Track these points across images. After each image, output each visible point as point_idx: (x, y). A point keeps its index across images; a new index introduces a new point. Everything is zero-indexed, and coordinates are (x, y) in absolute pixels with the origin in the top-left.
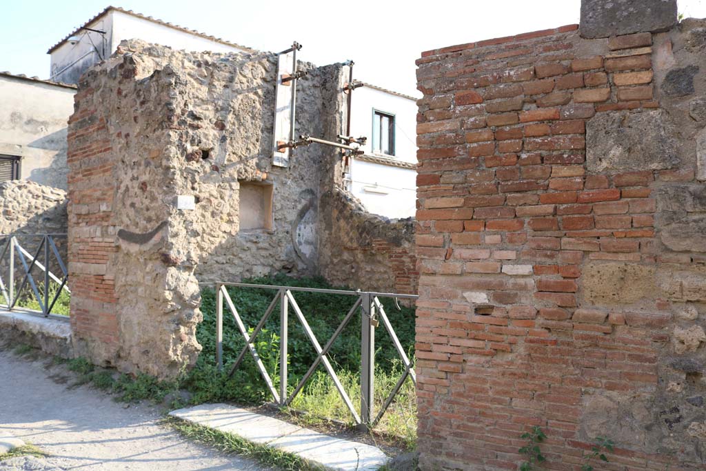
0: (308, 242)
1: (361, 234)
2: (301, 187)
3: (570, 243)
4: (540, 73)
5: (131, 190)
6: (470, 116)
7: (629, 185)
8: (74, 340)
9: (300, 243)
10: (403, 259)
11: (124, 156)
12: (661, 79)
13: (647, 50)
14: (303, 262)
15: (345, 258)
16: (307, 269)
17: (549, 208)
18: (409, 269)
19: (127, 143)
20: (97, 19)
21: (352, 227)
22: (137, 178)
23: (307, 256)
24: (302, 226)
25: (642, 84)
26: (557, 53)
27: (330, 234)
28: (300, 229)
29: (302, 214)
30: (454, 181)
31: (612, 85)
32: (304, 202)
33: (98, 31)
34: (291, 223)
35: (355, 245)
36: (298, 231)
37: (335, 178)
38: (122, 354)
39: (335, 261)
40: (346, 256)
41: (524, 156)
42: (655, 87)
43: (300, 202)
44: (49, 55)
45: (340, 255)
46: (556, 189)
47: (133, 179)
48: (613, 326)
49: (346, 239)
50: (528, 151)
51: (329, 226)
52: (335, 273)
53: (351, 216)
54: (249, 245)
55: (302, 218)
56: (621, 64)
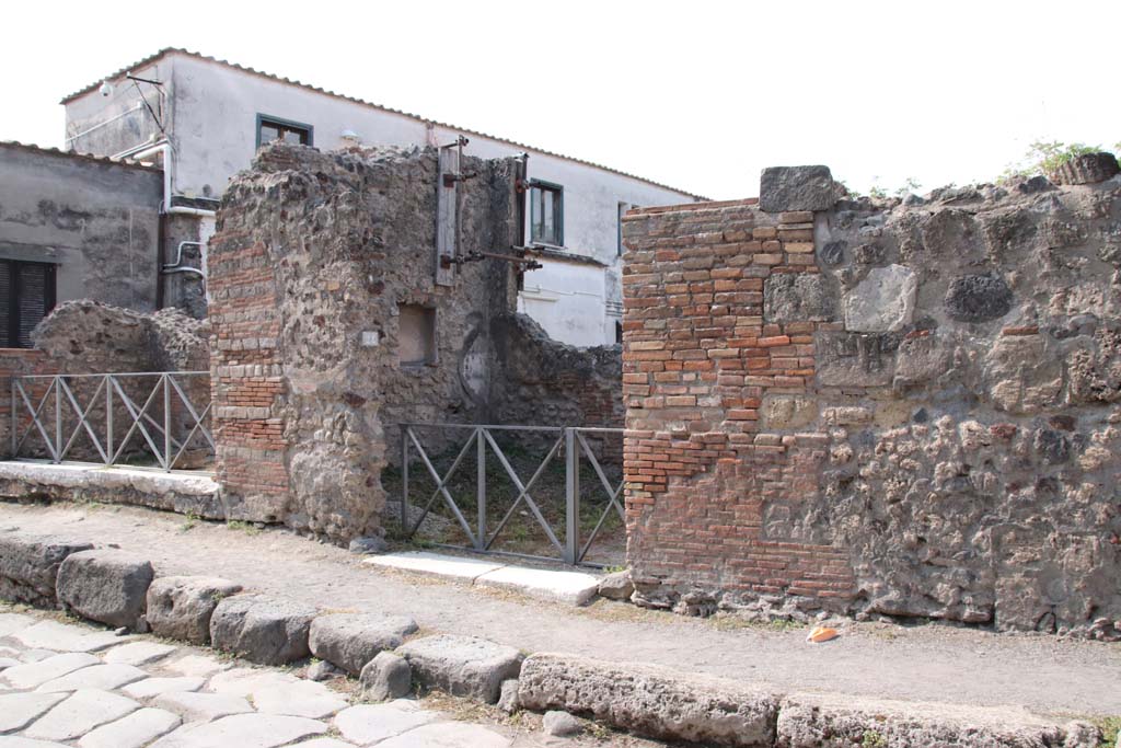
0: (477, 376)
1: (542, 366)
2: (467, 309)
3: (751, 380)
4: (729, 239)
5: (302, 324)
6: (669, 272)
7: (796, 334)
8: (223, 496)
9: (468, 378)
10: (594, 394)
11: (292, 287)
12: (820, 248)
13: (810, 226)
14: (471, 399)
15: (523, 394)
16: (476, 408)
17: (735, 352)
18: (601, 406)
19: (296, 273)
20: (147, 63)
21: (530, 358)
22: (312, 312)
23: (476, 392)
24: (470, 357)
25: (806, 253)
26: (740, 222)
27: (504, 366)
28: (467, 360)
29: (469, 341)
30: (656, 327)
31: (785, 253)
32: (471, 327)
33: (151, 82)
34: (456, 353)
35: (535, 378)
36: (465, 363)
37: (508, 298)
38: (293, 506)
39: (511, 397)
40: (524, 391)
41: (714, 307)
42: (816, 256)
43: (467, 329)
44: (63, 106)
45: (516, 391)
46: (740, 336)
47: (306, 312)
48: (786, 447)
49: (525, 372)
50: (718, 304)
51: (502, 357)
52: (511, 413)
53: (530, 345)
54: (410, 381)
55: (469, 347)
56: (790, 236)
